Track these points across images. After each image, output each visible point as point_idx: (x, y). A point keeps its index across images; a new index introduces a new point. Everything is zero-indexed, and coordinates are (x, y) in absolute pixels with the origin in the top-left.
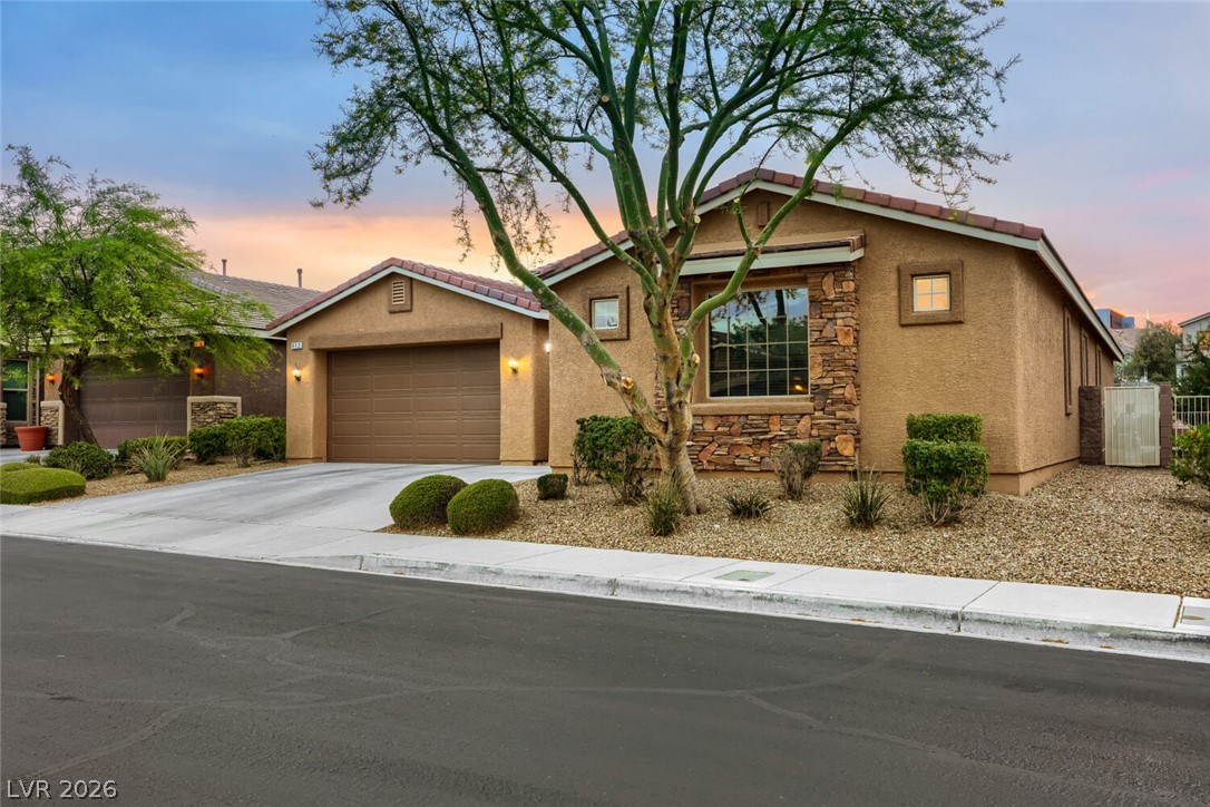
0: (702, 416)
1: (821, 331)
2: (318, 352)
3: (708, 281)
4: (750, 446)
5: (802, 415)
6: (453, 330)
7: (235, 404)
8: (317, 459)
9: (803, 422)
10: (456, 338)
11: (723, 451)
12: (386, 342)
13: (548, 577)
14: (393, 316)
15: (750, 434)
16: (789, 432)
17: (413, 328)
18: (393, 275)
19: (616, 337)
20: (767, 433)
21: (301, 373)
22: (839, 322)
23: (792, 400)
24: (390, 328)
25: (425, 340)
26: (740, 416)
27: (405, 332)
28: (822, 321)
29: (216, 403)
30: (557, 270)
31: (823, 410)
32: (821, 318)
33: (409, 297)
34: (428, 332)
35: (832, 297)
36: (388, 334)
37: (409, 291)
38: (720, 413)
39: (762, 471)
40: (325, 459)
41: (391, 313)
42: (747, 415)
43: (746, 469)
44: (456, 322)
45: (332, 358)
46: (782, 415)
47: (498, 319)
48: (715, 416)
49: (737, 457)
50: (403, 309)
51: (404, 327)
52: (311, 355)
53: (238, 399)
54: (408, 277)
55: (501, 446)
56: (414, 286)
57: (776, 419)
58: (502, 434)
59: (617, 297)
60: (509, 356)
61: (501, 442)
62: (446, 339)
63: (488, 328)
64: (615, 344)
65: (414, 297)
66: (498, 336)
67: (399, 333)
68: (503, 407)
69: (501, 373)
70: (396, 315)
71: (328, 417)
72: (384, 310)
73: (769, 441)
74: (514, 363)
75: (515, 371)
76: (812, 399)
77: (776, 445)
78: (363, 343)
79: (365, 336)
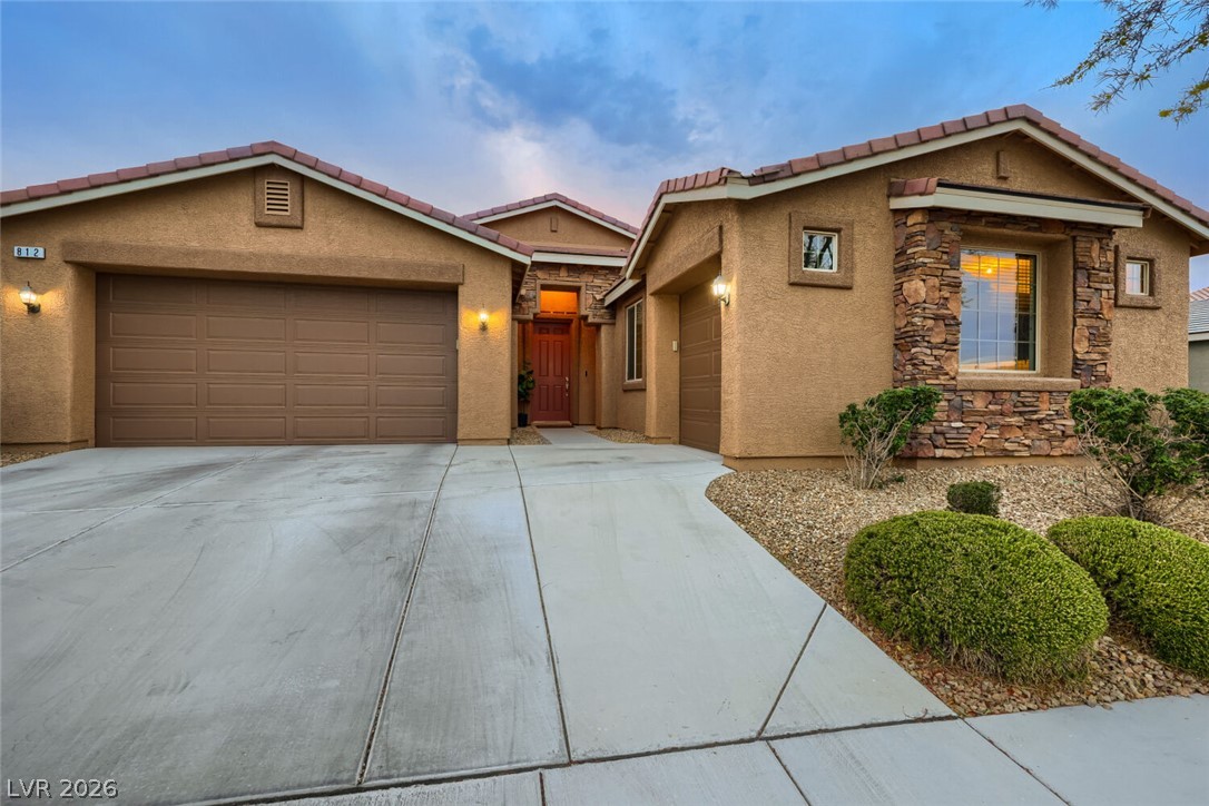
0: (972, 391)
1: (1088, 302)
2: (82, 268)
4: (1020, 427)
6: (383, 265)
8: (79, 444)
11: (994, 433)
12: (250, 266)
14: (263, 231)
15: (1021, 413)
16: (1057, 412)
17: (305, 253)
18: (272, 168)
19: (839, 283)
20: (1035, 412)
21: (40, 300)
22: (1104, 293)
24: (255, 248)
25: (330, 273)
26: (1011, 391)
27: (290, 256)
28: (1088, 290)
30: (782, 174)
32: (1089, 287)
33: (298, 208)
34: (336, 262)
35: (1099, 264)
36: (258, 257)
37: (297, 198)
38: (993, 388)
39: (1032, 456)
40: (92, 442)
41: (259, 225)
42: (1019, 392)
43: (1016, 454)
44: (387, 254)
45: (108, 285)
46: (1050, 392)
47: (458, 258)
48: (986, 391)
49: (1006, 440)
50: (287, 223)
51: (286, 249)
52: (68, 272)
54: (302, 179)
55: (460, 421)
56: (308, 194)
57: (1046, 396)
58: (461, 406)
59: (838, 231)
60: (475, 308)
61: (460, 415)
62: (370, 276)
63: (441, 270)
64: (832, 293)
65: (309, 204)
66: (456, 281)
67: (279, 257)
68: (463, 371)
69: (461, 328)
70: (272, 230)
71: (97, 377)
72: (245, 219)
73: (1039, 421)
74: (483, 316)
75: (484, 328)
76: (1074, 375)
77: (1046, 426)
78: (199, 264)
79: (204, 253)
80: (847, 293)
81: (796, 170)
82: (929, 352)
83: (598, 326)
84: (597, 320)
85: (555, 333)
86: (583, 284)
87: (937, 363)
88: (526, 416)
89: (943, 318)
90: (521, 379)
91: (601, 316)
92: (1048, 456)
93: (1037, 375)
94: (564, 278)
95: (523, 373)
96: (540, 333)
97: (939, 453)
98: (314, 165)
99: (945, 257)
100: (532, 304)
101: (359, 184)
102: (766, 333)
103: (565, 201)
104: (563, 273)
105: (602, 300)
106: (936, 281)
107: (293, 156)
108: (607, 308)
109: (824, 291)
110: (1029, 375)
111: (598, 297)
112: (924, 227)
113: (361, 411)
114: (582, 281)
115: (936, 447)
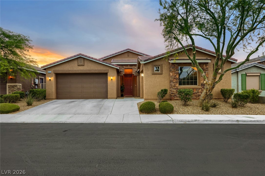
3: (182, 64)
5: (200, 89)
7: (20, 86)
8: (55, 99)
9: (200, 90)
10: (97, 72)
12: (77, 72)
13: (223, 121)
14: (79, 66)
16: (197, 92)
17: (85, 69)
18: (80, 57)
21: (51, 79)
22: (206, 73)
23: (195, 86)
24: (78, 69)
25: (88, 72)
27: (83, 70)
29: (17, 85)
31: (203, 88)
33: (83, 62)
34: (89, 70)
35: (205, 68)
36: (78, 70)
37: (83, 61)
41: (78, 66)
44: (96, 69)
45: (58, 75)
46: (196, 89)
47: (107, 68)
50: (82, 65)
51: (82, 69)
52: (54, 74)
53: (21, 84)
54: (84, 58)
55: (108, 95)
56: (85, 60)
57: (195, 89)
58: (108, 92)
59: (160, 66)
60: (110, 76)
61: (108, 94)
62: (94, 72)
63: (105, 70)
64: (159, 75)
65: (85, 62)
66: (107, 72)
67: (81, 70)
68: (109, 87)
69: (108, 80)
70: (80, 66)
71: (57, 89)
72: (76, 65)
73: (194, 93)
74: (112, 78)
75: (112, 79)
76: (201, 86)
77: (195, 94)
78: (70, 72)
79: (71, 70)
80: (162, 75)
81: (159, 56)
82: (173, 83)
83: (136, 76)
84: (136, 75)
85: (129, 77)
86: (133, 68)
87: (174, 85)
88: (123, 95)
89: (175, 78)
90: (121, 87)
91: (137, 74)
92: (196, 99)
93: (197, 86)
94: (129, 67)
95: (122, 86)
96: (126, 77)
97: (175, 98)
98: (86, 56)
99: (175, 69)
100: (123, 72)
101: (92, 58)
102: (149, 81)
103: (130, 50)
104: (129, 66)
105: (137, 71)
106: (174, 73)
107: (83, 55)
108: (138, 72)
109: (158, 75)
110: (196, 86)
111: (136, 70)
112: (172, 65)
113: (93, 94)
114: (133, 67)
115: (174, 97)
